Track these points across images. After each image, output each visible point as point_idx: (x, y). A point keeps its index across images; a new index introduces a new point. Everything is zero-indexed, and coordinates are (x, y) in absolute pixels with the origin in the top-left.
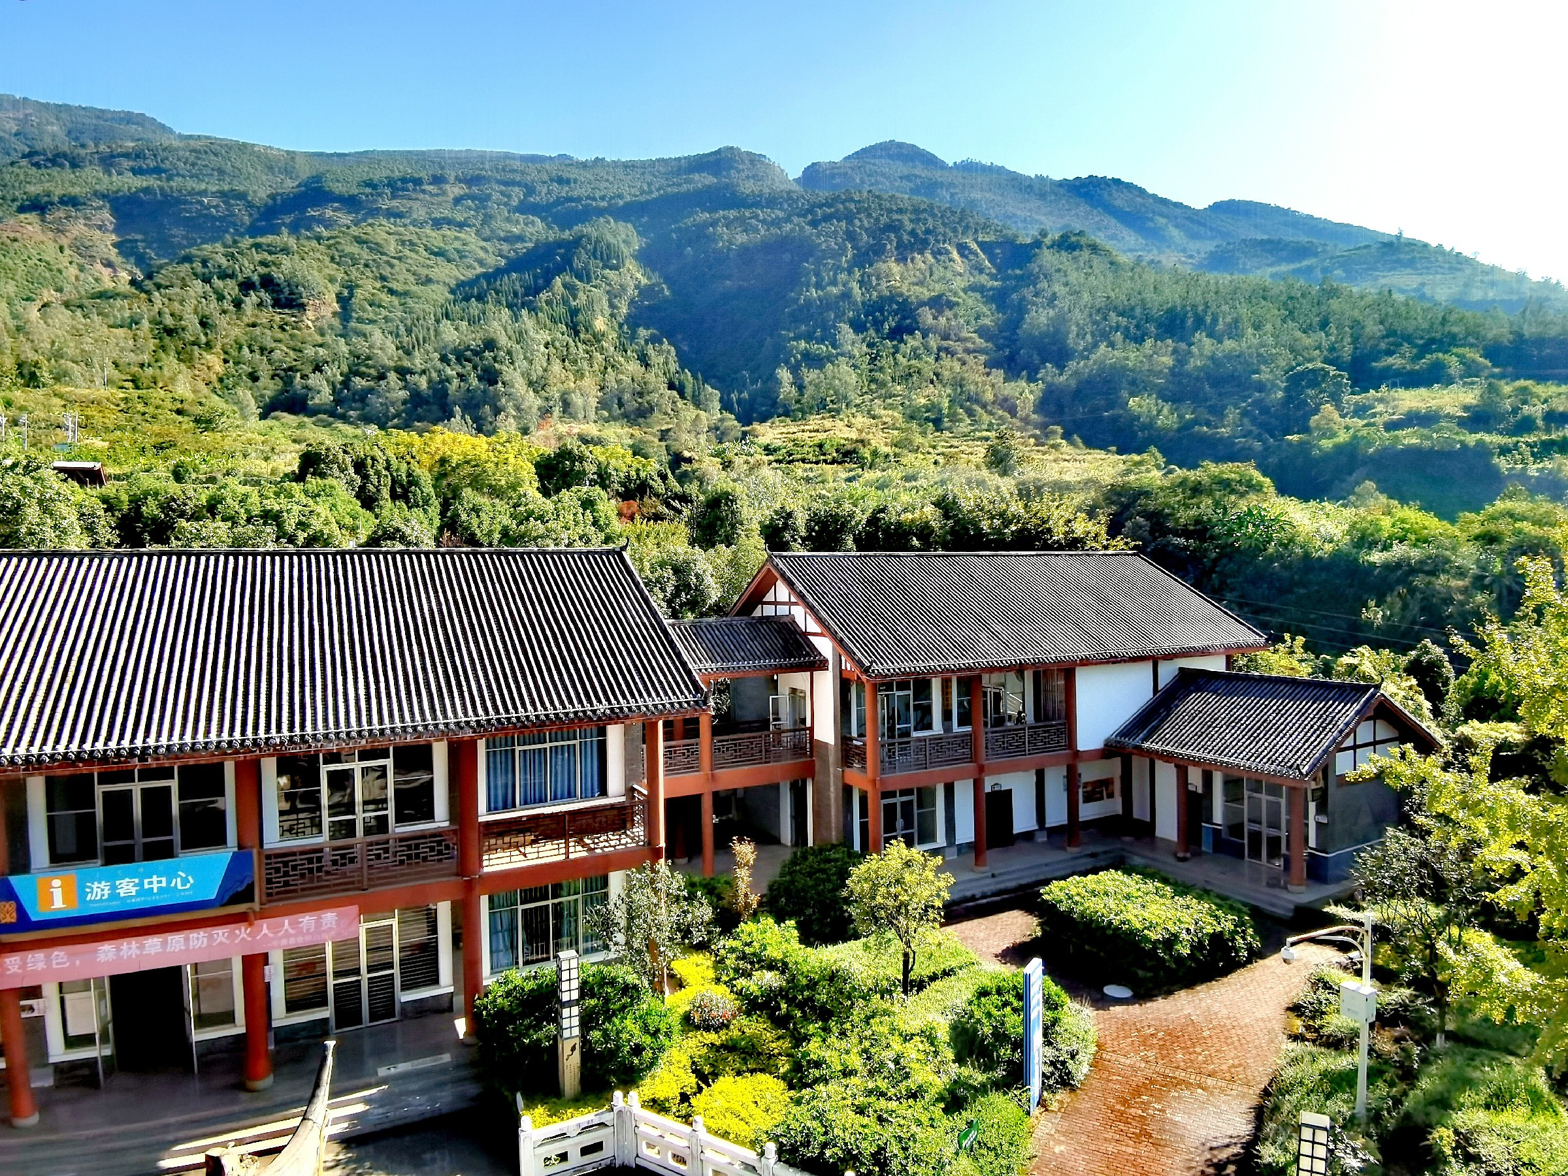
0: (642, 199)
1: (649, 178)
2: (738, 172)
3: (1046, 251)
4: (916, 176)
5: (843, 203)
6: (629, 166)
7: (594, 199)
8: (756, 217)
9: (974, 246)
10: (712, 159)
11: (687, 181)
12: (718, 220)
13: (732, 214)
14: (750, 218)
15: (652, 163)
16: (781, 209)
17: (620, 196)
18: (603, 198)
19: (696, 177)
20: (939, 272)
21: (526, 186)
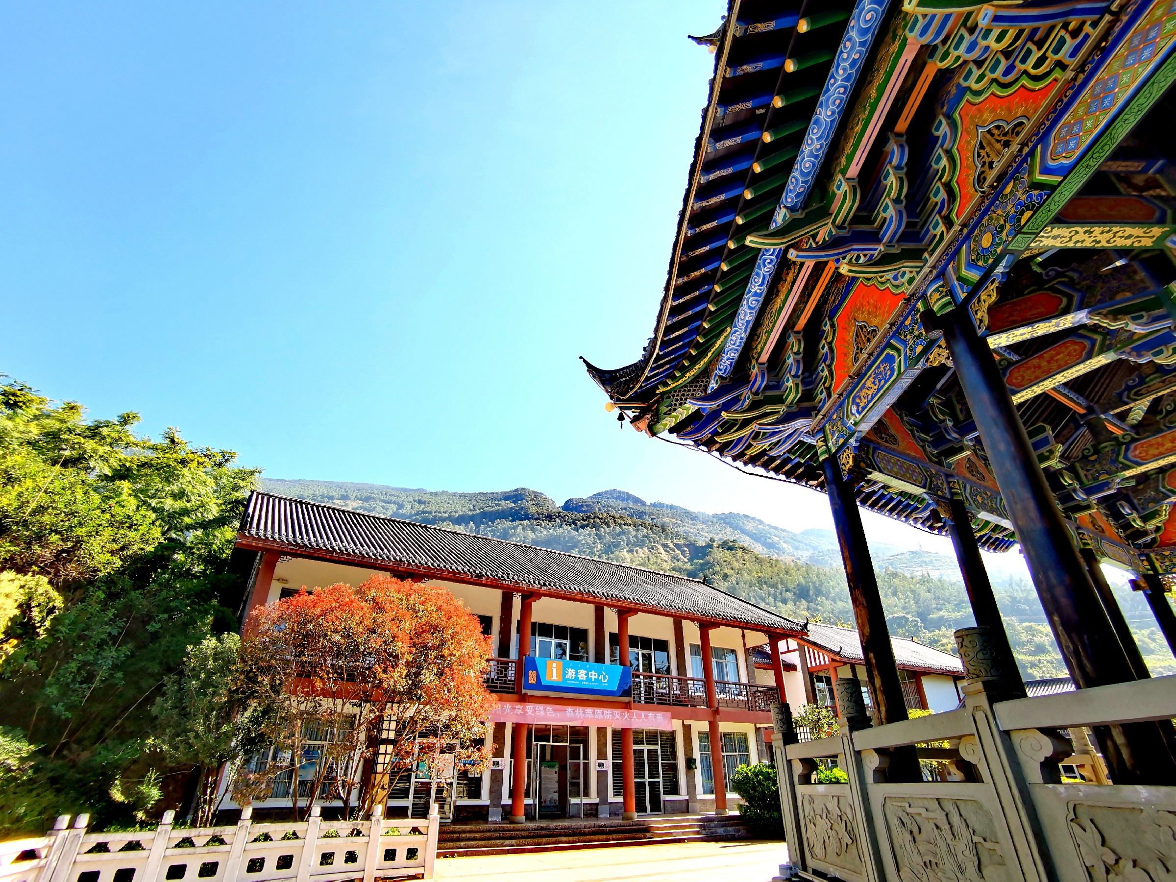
0: (470, 513)
1: (474, 503)
2: (528, 501)
3: (716, 550)
4: (631, 508)
6: (462, 496)
7: (440, 512)
9: (672, 546)
11: (498, 505)
15: (476, 495)
17: (456, 512)
18: (445, 512)
19: (503, 503)
20: (653, 559)
21: (398, 504)
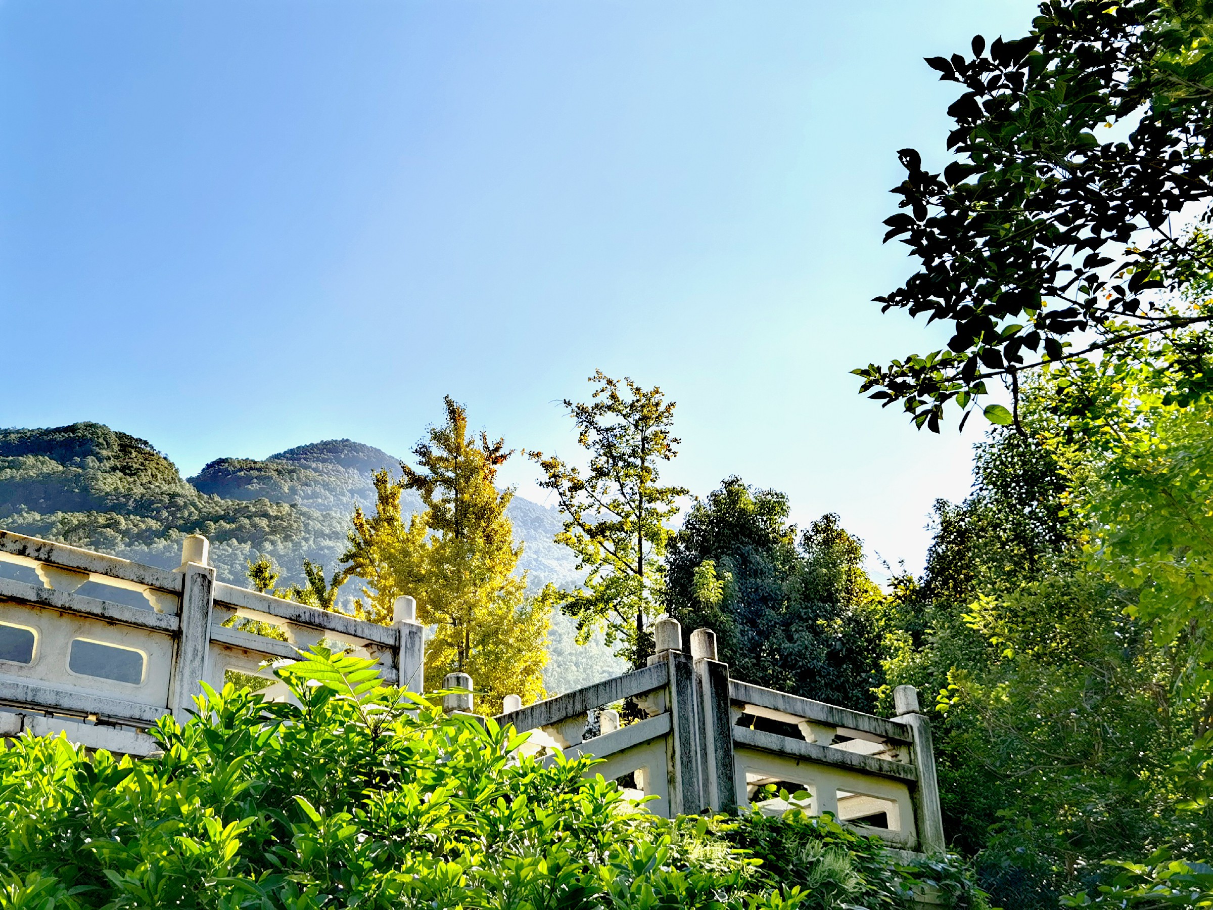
2: (100, 460)
5: (249, 517)
8: (114, 525)
10: (59, 437)
12: (53, 524)
13: (76, 518)
14: (105, 526)
16: (157, 519)
19: (30, 460)
